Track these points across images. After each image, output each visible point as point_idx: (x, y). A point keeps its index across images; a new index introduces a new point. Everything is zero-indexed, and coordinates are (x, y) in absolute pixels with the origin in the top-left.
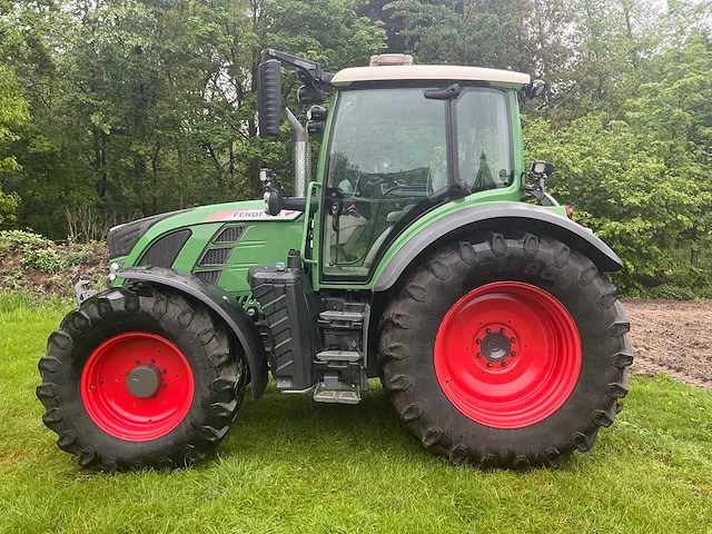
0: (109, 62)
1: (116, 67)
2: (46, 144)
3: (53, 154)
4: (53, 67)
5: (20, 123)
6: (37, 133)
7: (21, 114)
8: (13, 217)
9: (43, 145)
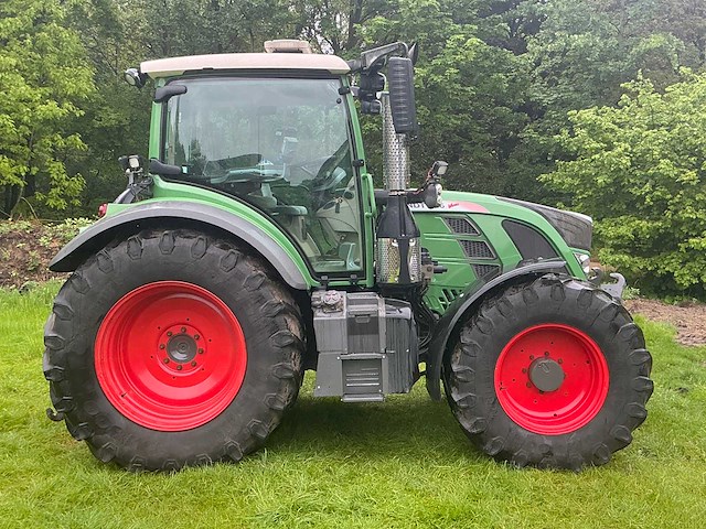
0: (183, 19)
1: (190, 26)
2: (113, 116)
3: (121, 128)
4: (120, 28)
5: (85, 96)
6: (103, 105)
7: (85, 86)
8: (77, 202)
9: (110, 117)
